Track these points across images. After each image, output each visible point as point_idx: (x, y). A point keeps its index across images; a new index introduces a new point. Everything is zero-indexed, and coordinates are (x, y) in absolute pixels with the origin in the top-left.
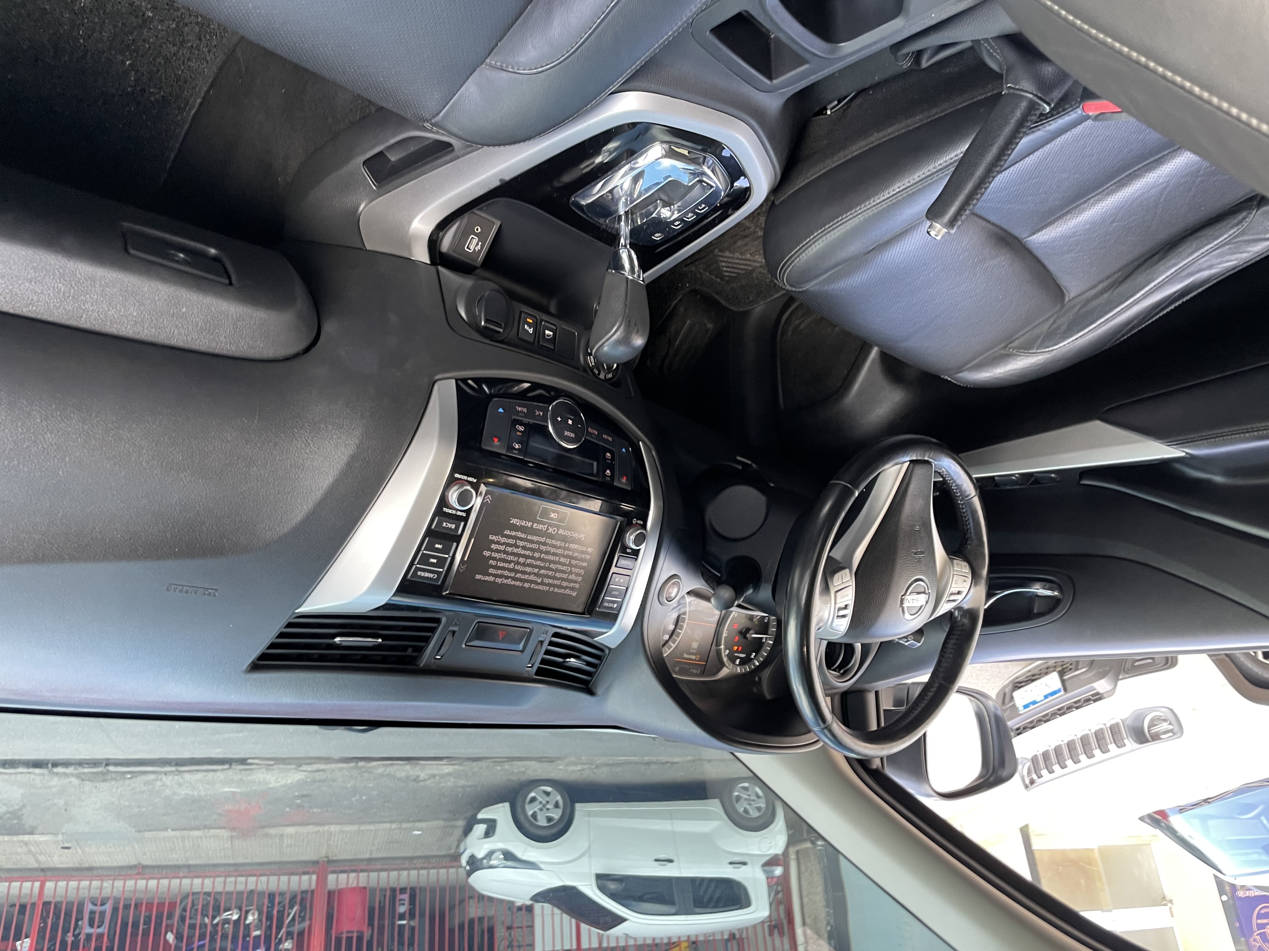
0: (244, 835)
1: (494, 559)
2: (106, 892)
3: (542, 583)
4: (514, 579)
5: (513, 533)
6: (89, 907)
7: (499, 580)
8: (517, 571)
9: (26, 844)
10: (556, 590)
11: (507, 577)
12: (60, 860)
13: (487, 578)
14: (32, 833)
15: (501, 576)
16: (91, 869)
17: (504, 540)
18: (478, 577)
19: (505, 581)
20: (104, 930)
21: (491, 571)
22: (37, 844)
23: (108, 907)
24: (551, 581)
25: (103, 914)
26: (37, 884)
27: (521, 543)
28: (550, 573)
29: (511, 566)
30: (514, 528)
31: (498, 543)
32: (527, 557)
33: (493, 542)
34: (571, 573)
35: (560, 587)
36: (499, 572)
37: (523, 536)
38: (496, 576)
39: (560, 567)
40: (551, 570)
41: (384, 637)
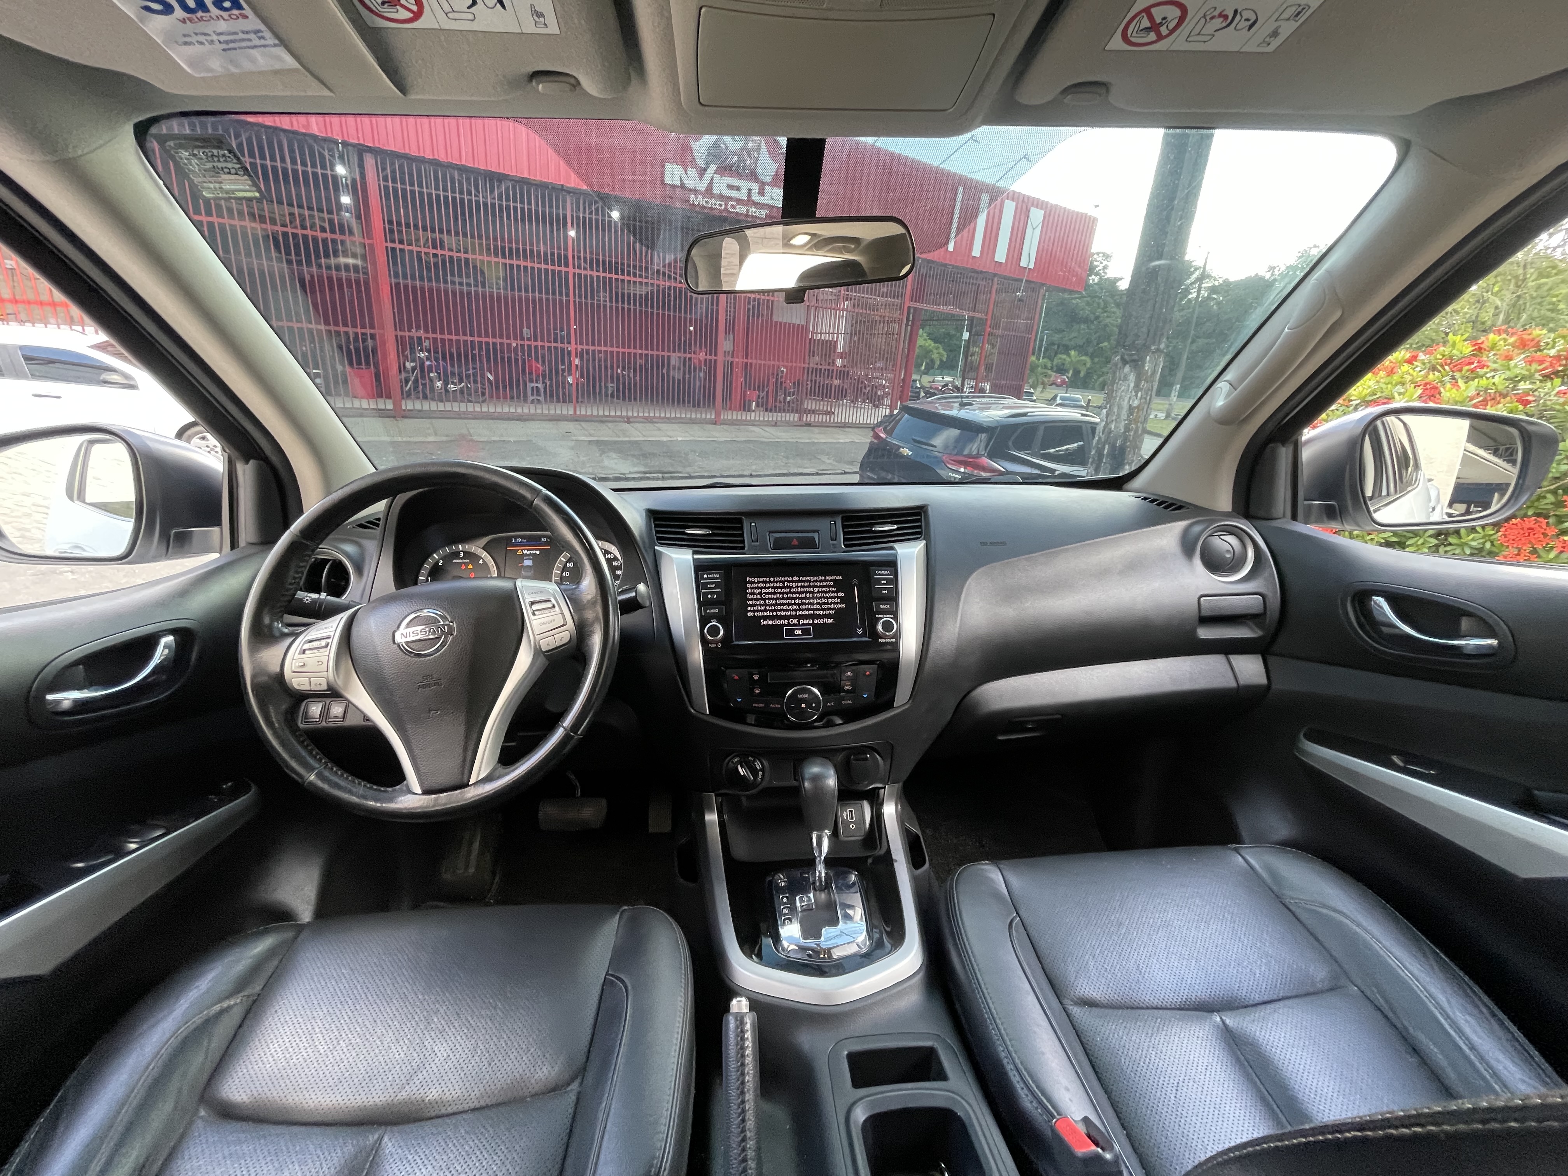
0: (463, 437)
1: (833, 592)
2: (532, 407)
3: (783, 582)
4: (810, 581)
5: (826, 612)
6: (542, 398)
7: (823, 578)
8: (809, 586)
9: (591, 435)
10: (768, 579)
11: (816, 581)
12: (570, 426)
13: (832, 578)
14: (590, 441)
15: (821, 581)
16: (550, 420)
17: (832, 606)
18: (839, 578)
19: (816, 578)
20: (530, 385)
21: (832, 583)
22: (586, 436)
23: (530, 398)
24: (776, 585)
25: (532, 395)
26: (578, 413)
27: (815, 607)
28: (779, 590)
29: (816, 590)
30: (828, 616)
31: (837, 603)
32: (805, 598)
33: (840, 603)
34: (760, 594)
35: (765, 582)
36: (824, 584)
37: (818, 612)
38: (825, 581)
39: (772, 596)
40: (780, 593)
41: (871, 531)
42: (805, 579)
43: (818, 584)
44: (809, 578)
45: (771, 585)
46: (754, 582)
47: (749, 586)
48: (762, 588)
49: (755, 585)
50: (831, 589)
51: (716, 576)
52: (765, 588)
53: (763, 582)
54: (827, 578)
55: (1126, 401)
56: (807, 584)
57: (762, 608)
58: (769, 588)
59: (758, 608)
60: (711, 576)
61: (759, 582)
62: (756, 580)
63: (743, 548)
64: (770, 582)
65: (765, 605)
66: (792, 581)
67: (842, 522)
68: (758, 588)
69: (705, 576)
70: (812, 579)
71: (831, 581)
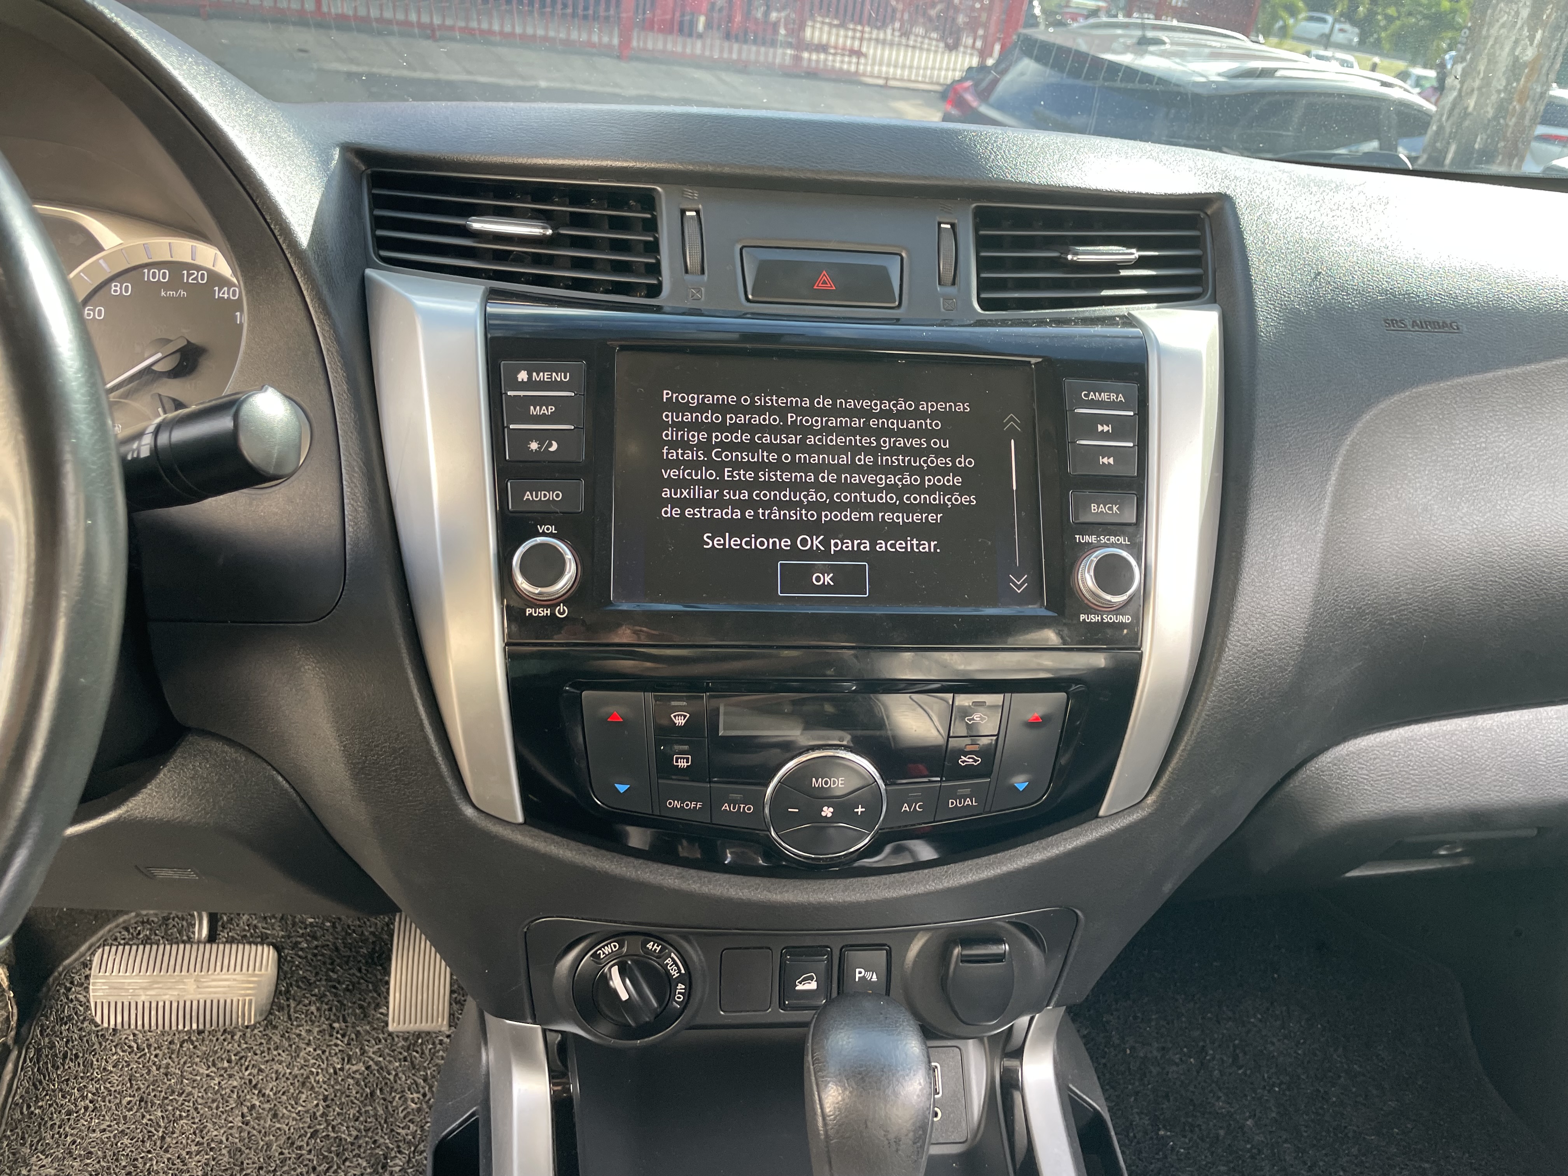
1: (939, 453)
3: (782, 412)
4: (868, 414)
5: (916, 517)
8: (866, 431)
9: (352, 61)
10: (732, 399)
11: (886, 414)
12: (307, 37)
13: (940, 406)
15: (902, 415)
16: (262, 20)
17: (936, 499)
18: (962, 407)
19: (886, 405)
21: (937, 425)
22: (341, 61)
24: (756, 420)
26: (324, 9)
27: (883, 498)
28: (767, 439)
29: (886, 443)
30: (921, 531)
31: (947, 490)
32: (853, 468)
35: (722, 409)
36: (913, 425)
37: (888, 517)
38: (918, 415)
39: (745, 457)
40: (770, 448)
42: (851, 404)
43: (894, 424)
44: (866, 404)
45: (742, 419)
46: (686, 408)
47: (668, 417)
48: (711, 428)
49: (688, 417)
50: (937, 443)
51: (558, 377)
52: (722, 428)
53: (716, 408)
54: (923, 406)
55: (1507, 49)
56: (857, 423)
57: (710, 494)
58: (733, 428)
59: (697, 492)
60: (544, 376)
61: (702, 408)
62: (694, 399)
63: (655, 291)
64: (738, 409)
65: (719, 484)
66: (812, 411)
67: (976, 230)
68: (696, 426)
69: (523, 376)
70: (877, 406)
71: (935, 415)
